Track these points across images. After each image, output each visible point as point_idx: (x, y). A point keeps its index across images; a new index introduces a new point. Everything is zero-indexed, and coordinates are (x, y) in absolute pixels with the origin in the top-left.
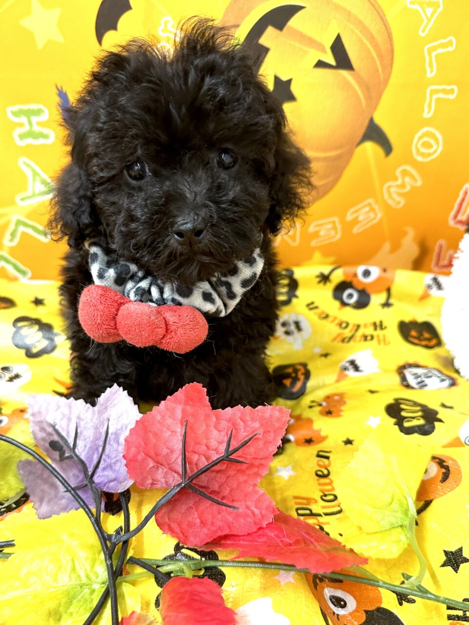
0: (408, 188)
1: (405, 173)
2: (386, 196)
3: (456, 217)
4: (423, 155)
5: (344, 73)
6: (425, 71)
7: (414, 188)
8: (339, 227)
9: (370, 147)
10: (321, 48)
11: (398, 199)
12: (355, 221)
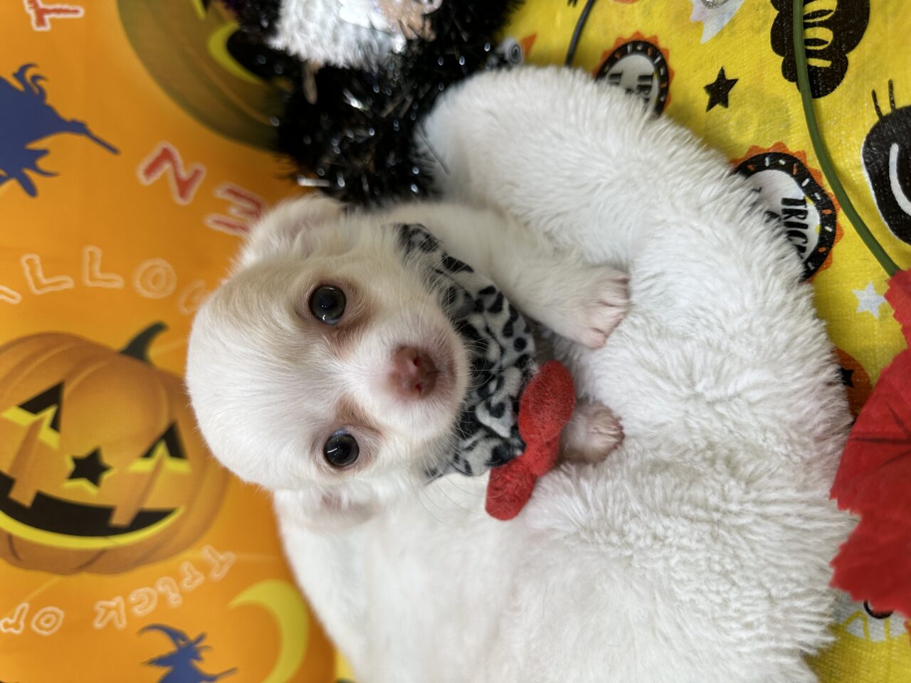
4: (167, 284)
5: (67, 392)
6: (66, 291)
9: (156, 350)
10: (35, 427)
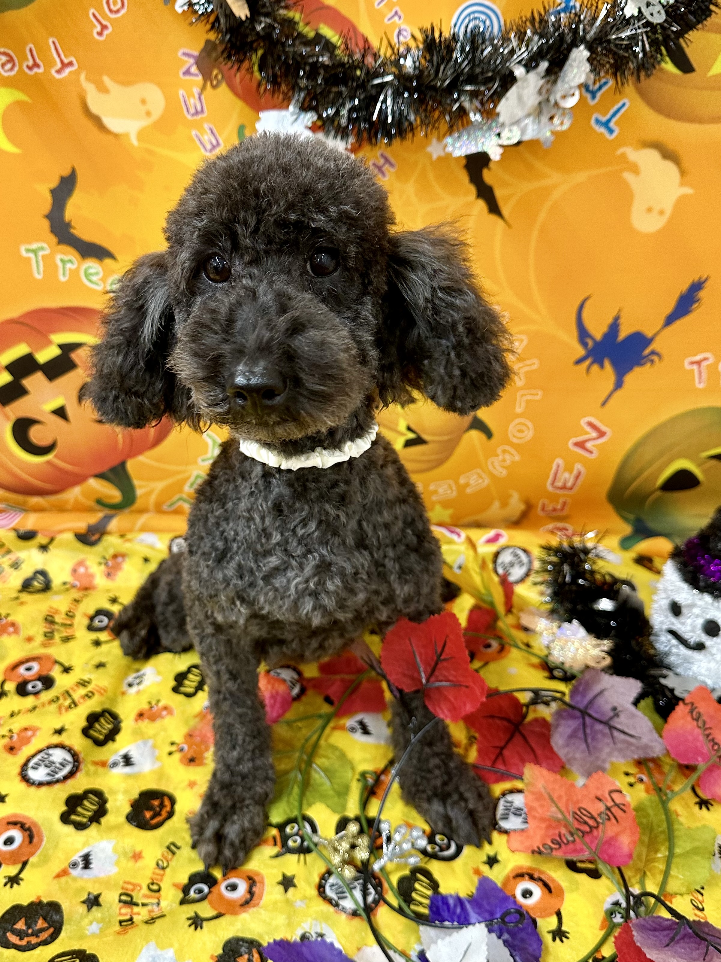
0: (508, 462)
1: (504, 451)
2: (490, 467)
3: (553, 484)
4: (518, 438)
7: (513, 462)
8: (454, 488)
9: (475, 435)
11: (501, 470)
12: (467, 485)
